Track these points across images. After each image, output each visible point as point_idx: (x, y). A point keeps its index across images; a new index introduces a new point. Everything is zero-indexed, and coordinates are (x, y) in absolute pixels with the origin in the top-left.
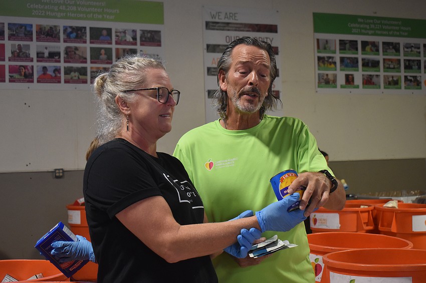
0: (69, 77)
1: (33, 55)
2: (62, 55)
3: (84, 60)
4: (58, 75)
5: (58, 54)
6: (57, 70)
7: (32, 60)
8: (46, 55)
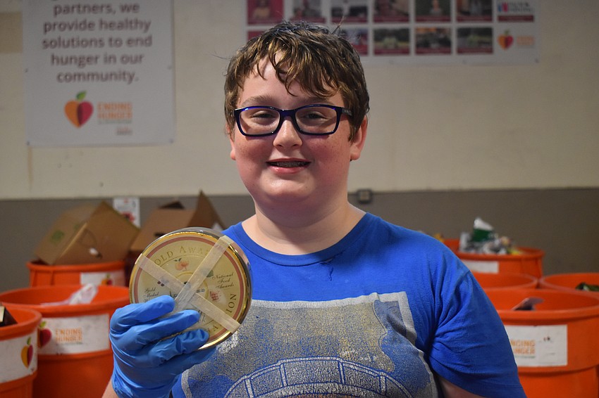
0: (380, 45)
1: (326, 12)
2: (371, 12)
3: (405, 17)
4: (364, 43)
5: (364, 10)
6: (363, 35)
7: (323, 21)
8: (346, 11)
